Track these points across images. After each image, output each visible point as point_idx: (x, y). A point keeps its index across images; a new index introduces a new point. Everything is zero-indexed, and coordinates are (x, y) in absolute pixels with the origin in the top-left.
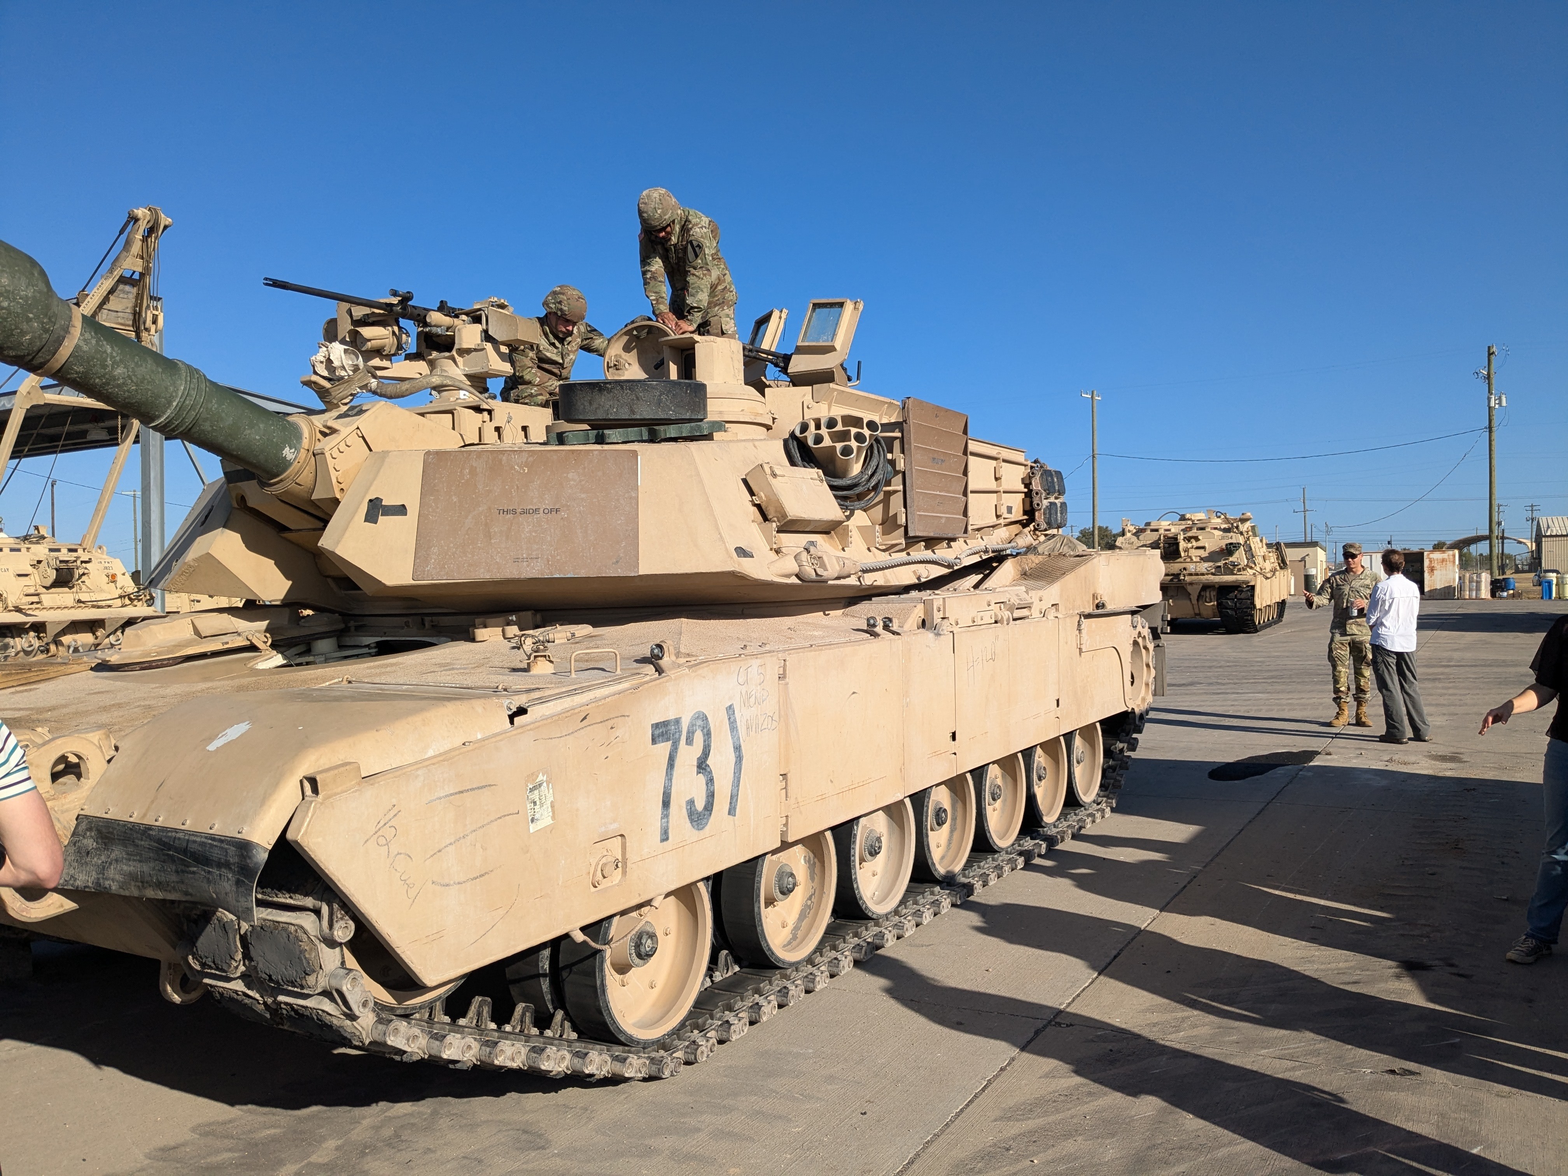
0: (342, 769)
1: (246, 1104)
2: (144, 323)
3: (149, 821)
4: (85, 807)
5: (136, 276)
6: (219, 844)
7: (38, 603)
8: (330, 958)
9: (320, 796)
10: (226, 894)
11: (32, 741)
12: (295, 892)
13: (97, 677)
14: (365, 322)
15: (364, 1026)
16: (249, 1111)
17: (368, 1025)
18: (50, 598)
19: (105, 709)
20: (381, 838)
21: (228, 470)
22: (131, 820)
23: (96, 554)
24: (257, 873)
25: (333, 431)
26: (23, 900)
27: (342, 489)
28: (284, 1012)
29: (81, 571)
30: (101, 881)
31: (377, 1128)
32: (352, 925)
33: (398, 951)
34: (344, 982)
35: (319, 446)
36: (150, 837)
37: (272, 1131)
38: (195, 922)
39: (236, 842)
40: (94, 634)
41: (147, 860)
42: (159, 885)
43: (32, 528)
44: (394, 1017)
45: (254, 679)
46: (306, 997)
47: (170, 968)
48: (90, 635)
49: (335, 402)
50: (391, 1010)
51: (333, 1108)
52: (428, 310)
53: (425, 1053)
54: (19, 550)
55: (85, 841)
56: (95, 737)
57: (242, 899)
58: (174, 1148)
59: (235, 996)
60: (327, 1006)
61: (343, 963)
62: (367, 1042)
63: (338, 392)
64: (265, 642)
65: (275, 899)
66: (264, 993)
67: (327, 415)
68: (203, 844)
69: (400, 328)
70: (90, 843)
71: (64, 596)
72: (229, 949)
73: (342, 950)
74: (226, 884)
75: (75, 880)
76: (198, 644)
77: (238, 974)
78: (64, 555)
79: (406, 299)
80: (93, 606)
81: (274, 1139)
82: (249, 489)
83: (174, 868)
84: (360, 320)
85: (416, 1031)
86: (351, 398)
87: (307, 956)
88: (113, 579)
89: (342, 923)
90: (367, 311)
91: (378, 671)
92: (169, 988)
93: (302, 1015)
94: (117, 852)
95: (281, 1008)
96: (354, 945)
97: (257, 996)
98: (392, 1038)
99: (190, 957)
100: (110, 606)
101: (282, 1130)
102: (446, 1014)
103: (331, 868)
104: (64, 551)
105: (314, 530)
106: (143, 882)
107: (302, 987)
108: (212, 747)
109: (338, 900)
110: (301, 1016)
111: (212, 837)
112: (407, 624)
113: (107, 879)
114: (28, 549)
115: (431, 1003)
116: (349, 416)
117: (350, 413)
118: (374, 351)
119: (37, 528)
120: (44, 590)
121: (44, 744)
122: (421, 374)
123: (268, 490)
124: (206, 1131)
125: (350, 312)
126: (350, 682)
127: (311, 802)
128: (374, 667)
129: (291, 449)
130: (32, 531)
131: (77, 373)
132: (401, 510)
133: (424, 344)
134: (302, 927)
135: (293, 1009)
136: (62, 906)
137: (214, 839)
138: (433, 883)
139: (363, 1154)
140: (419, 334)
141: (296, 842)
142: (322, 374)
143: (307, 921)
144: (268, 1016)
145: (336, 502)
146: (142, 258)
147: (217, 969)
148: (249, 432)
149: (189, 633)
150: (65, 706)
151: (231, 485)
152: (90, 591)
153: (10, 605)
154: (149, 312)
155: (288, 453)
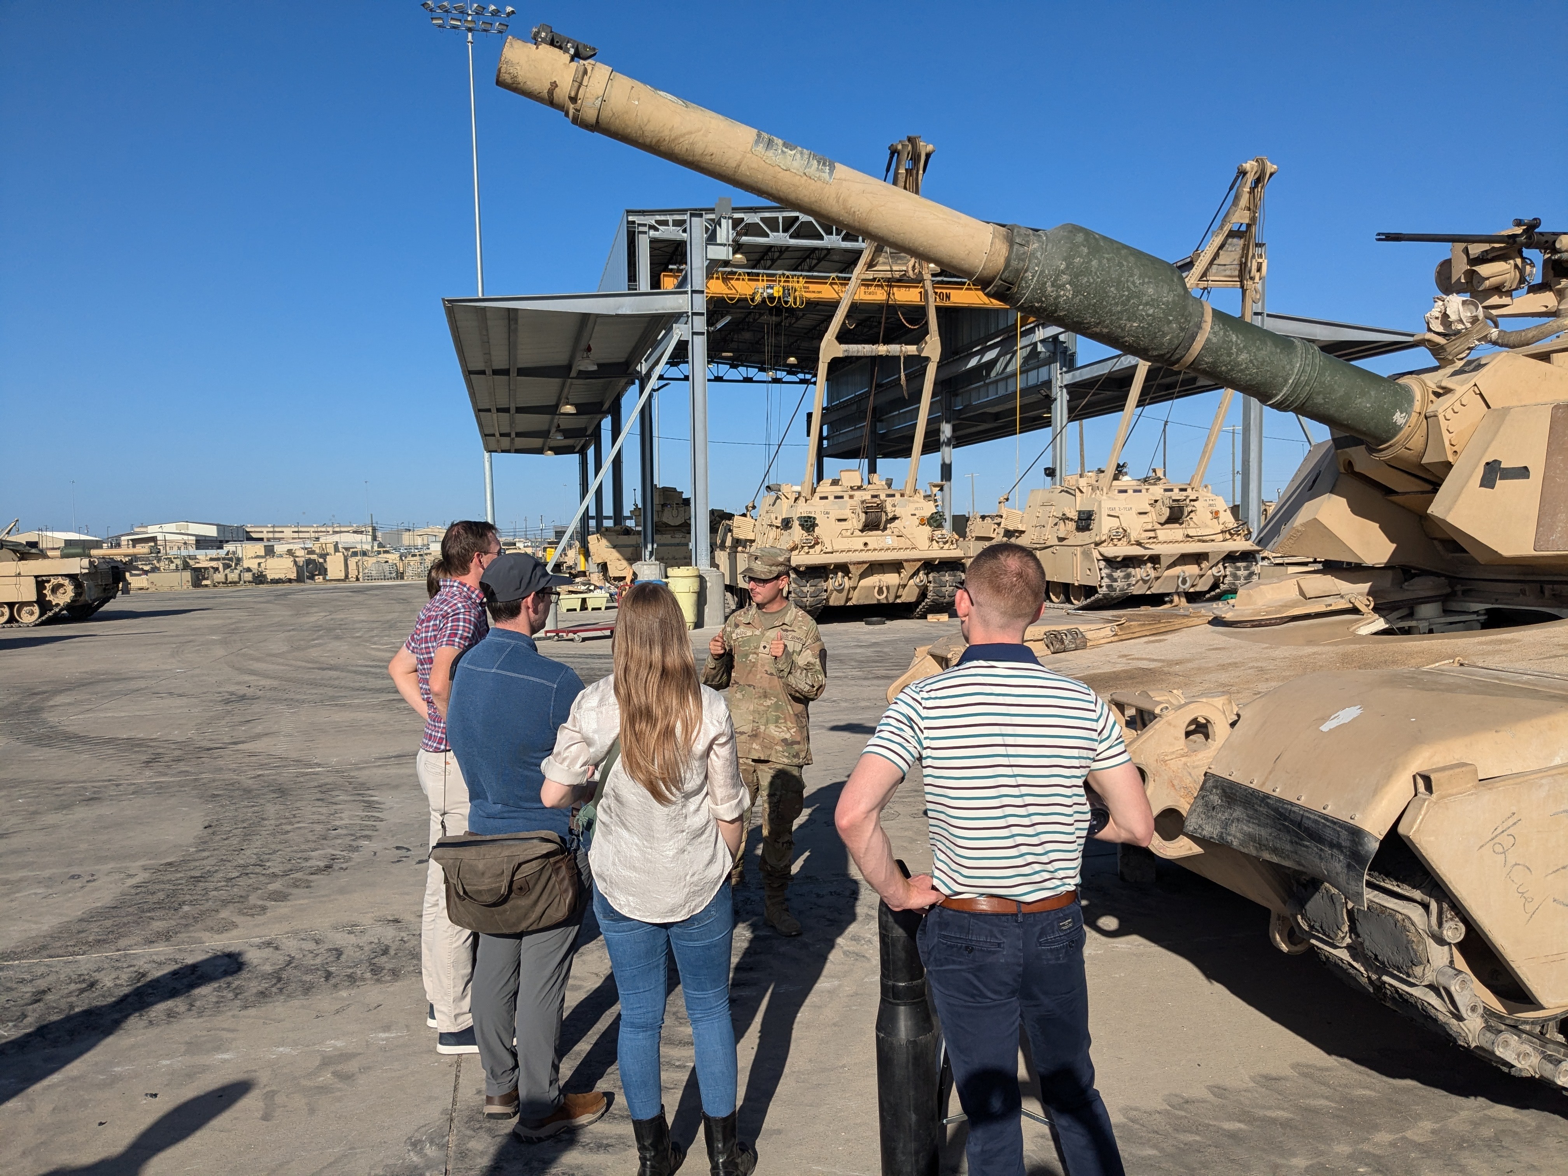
0: (1457, 770)
1: (1342, 1056)
2: (1250, 272)
3: (1267, 789)
4: (1212, 766)
5: (1243, 228)
6: (1332, 825)
7: (1154, 538)
8: (1439, 956)
9: (1434, 795)
10: (1337, 873)
11: (1171, 703)
12: (1403, 882)
13: (1213, 632)
14: (1483, 259)
15: (1472, 1029)
16: (1345, 1065)
17: (1475, 1029)
18: (1164, 534)
19: (1223, 667)
20: (1497, 845)
21: (1336, 436)
22: (1252, 786)
23: (1203, 493)
24: (1368, 861)
25: (1447, 391)
26: (1160, 838)
27: (1455, 452)
28: (1388, 992)
29: (1190, 509)
30: (1224, 835)
31: (1476, 1124)
32: (1462, 928)
33: (1513, 965)
34: (1453, 982)
35: (1431, 408)
36: (1268, 805)
37: (1367, 1092)
38: (1305, 886)
39: (1349, 827)
40: (1199, 566)
41: (1265, 826)
42: (1275, 851)
43: (1151, 471)
44: (1503, 1027)
45: (1358, 646)
46: (1412, 985)
47: (1279, 919)
48: (1196, 566)
49: (1450, 358)
50: (1500, 1018)
51: (1428, 1088)
52: (1558, 234)
53: (1535, 1072)
54: (1140, 491)
55: (1211, 797)
56: (1219, 702)
57: (1353, 883)
58: (1275, 1079)
59: (1341, 964)
60: (1432, 999)
61: (1452, 962)
62: (1473, 1045)
63: (1454, 347)
64: (1368, 606)
65: (1382, 884)
66: (1369, 969)
67: (1441, 372)
68: (1316, 821)
69: (1523, 259)
70: (1215, 799)
71: (1175, 532)
72: (1336, 919)
73: (1451, 949)
74: (1337, 865)
75: (1203, 829)
76: (1304, 605)
77: (1344, 945)
78: (1176, 494)
79: (1532, 226)
80: (1199, 541)
81: (1370, 1101)
82: (1358, 456)
83: (1289, 838)
84: (1478, 257)
85: (1527, 1048)
86: (1467, 352)
87: (1415, 947)
88: (1216, 515)
89: (1451, 924)
90: (1486, 247)
91: (1490, 648)
92: (1278, 937)
93: (1407, 1001)
94: (1238, 812)
95: (1385, 988)
96: (1462, 946)
97: (1362, 969)
98: (1501, 1050)
99: (1299, 917)
100: (1213, 540)
101: (1377, 1095)
102: (1560, 1032)
103: (1442, 868)
104: (1176, 491)
105: (1422, 492)
106: (1261, 845)
107: (1409, 975)
108: (1325, 728)
109: (1448, 900)
110: (1405, 1001)
111: (1325, 818)
112: (1523, 592)
113: (1229, 834)
114: (1147, 489)
115: (1545, 1021)
116: (1465, 372)
117: (1467, 369)
118: (1492, 289)
119: (1154, 471)
120: (1159, 526)
121: (1181, 707)
122: (1547, 307)
123: (1376, 456)
124: (1306, 1071)
125: (1466, 251)
126: (1462, 665)
127: (1425, 800)
128: (1486, 643)
129: (1401, 413)
130: (1152, 474)
131: (1207, 363)
132: (1523, 472)
133: (1551, 273)
134: (1409, 918)
135: (1397, 992)
136: (1191, 849)
137: (1327, 819)
138: (1555, 901)
139: (1460, 1147)
140: (1546, 262)
141: (1408, 838)
142: (1437, 330)
143: (1415, 913)
144: (1371, 990)
145: (1449, 466)
146: (1249, 209)
147: (1324, 934)
148: (1360, 400)
149: (1295, 594)
150: (1189, 661)
151: (1339, 451)
152: (1197, 526)
153: (1132, 539)
154: (1254, 261)
155: (1399, 418)
